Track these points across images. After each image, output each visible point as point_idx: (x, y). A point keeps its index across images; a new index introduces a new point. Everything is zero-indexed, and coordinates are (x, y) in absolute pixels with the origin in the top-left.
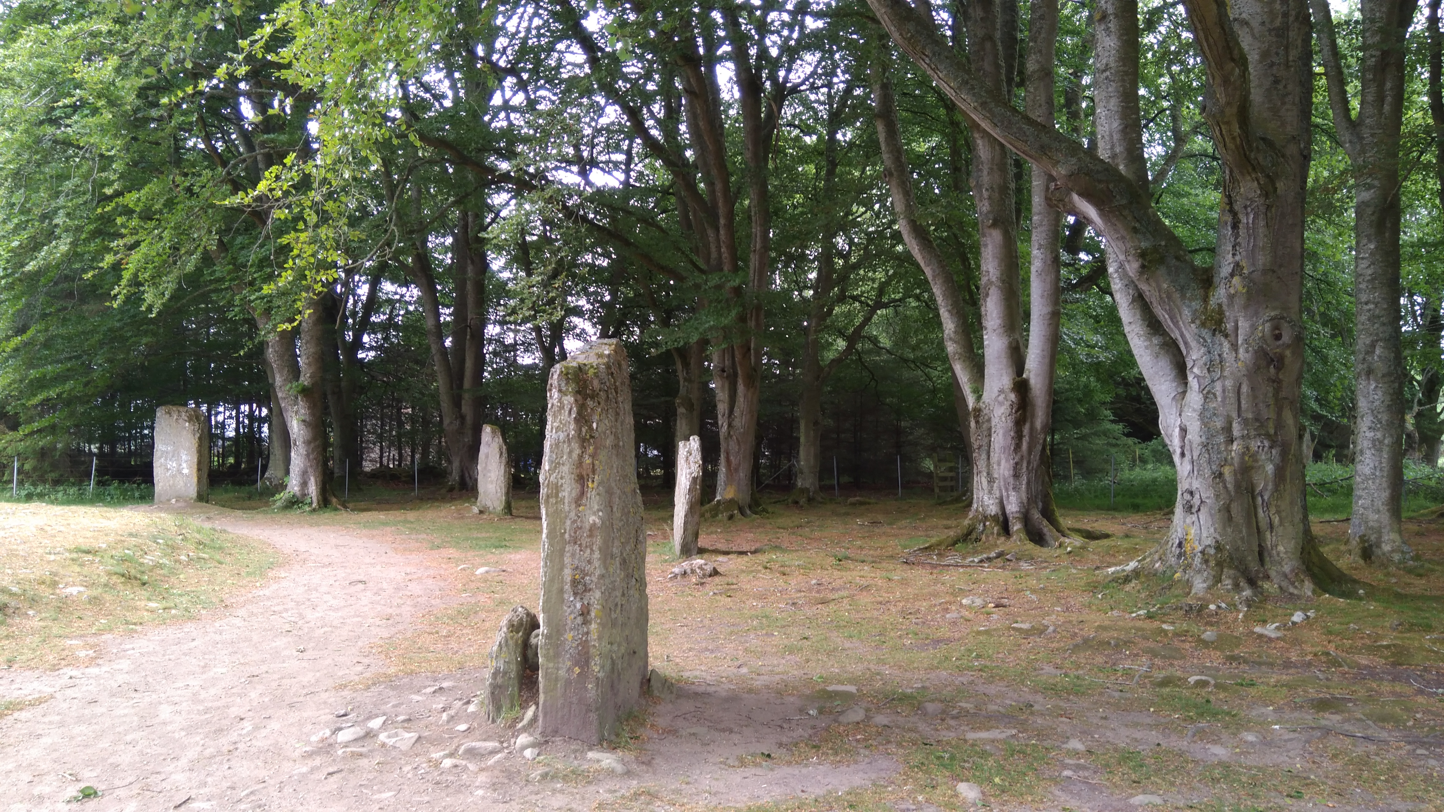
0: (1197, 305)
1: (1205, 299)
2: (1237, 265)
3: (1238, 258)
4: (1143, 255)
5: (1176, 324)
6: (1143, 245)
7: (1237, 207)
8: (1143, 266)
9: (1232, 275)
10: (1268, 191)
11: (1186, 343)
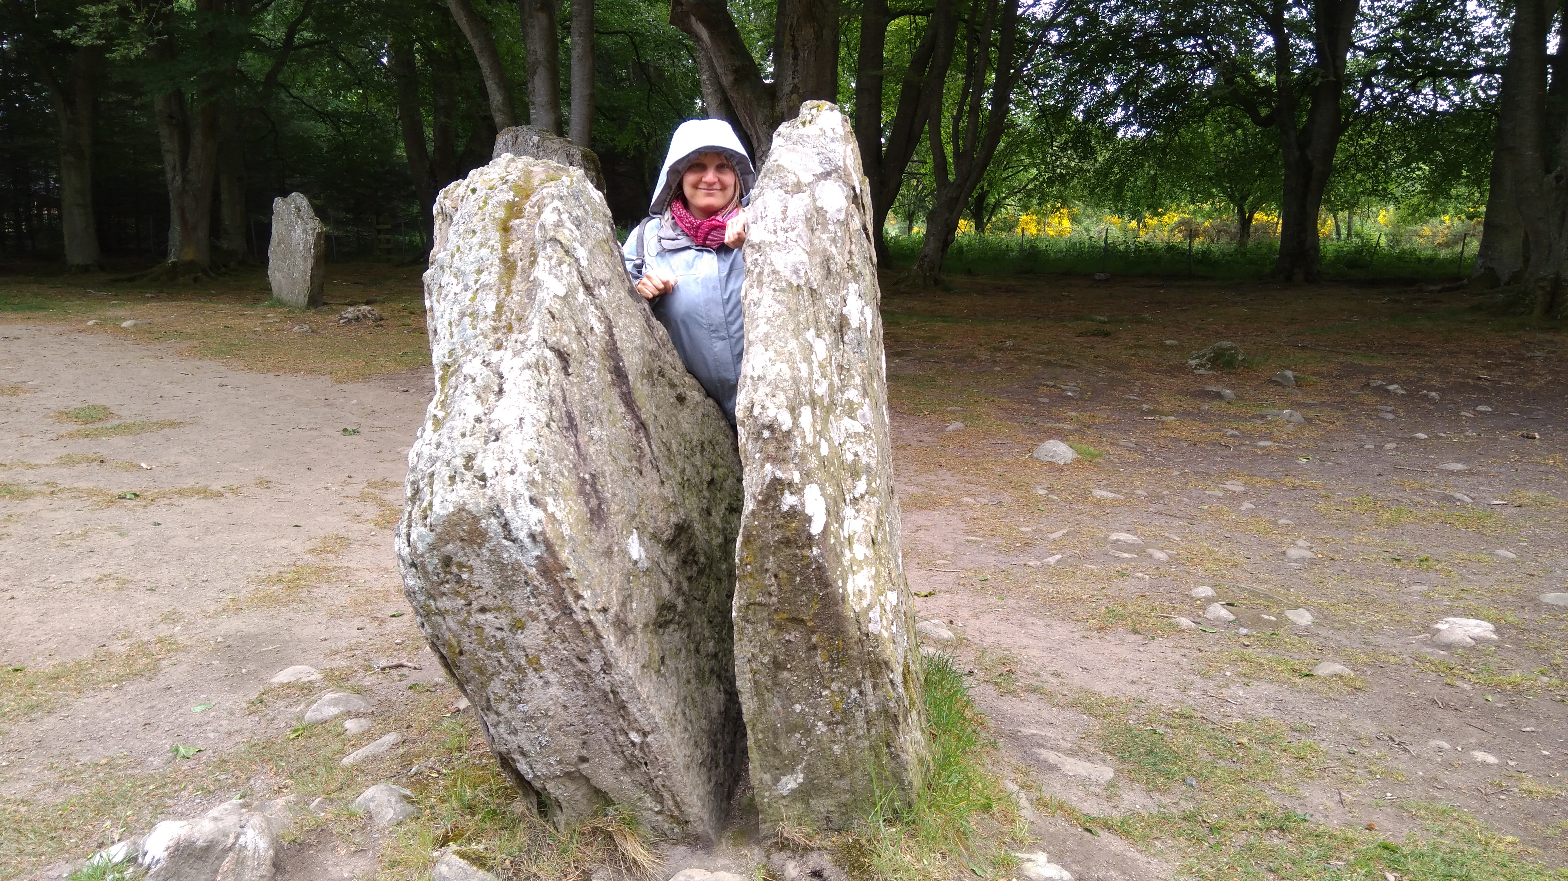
0: (767, 111)
1: (773, 108)
2: (795, 86)
3: (796, 81)
4: (736, 71)
5: (753, 124)
6: (737, 63)
7: (798, 45)
8: (736, 80)
9: (792, 92)
10: (818, 36)
11: (758, 139)
